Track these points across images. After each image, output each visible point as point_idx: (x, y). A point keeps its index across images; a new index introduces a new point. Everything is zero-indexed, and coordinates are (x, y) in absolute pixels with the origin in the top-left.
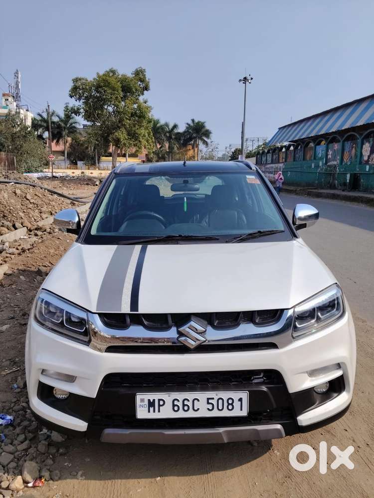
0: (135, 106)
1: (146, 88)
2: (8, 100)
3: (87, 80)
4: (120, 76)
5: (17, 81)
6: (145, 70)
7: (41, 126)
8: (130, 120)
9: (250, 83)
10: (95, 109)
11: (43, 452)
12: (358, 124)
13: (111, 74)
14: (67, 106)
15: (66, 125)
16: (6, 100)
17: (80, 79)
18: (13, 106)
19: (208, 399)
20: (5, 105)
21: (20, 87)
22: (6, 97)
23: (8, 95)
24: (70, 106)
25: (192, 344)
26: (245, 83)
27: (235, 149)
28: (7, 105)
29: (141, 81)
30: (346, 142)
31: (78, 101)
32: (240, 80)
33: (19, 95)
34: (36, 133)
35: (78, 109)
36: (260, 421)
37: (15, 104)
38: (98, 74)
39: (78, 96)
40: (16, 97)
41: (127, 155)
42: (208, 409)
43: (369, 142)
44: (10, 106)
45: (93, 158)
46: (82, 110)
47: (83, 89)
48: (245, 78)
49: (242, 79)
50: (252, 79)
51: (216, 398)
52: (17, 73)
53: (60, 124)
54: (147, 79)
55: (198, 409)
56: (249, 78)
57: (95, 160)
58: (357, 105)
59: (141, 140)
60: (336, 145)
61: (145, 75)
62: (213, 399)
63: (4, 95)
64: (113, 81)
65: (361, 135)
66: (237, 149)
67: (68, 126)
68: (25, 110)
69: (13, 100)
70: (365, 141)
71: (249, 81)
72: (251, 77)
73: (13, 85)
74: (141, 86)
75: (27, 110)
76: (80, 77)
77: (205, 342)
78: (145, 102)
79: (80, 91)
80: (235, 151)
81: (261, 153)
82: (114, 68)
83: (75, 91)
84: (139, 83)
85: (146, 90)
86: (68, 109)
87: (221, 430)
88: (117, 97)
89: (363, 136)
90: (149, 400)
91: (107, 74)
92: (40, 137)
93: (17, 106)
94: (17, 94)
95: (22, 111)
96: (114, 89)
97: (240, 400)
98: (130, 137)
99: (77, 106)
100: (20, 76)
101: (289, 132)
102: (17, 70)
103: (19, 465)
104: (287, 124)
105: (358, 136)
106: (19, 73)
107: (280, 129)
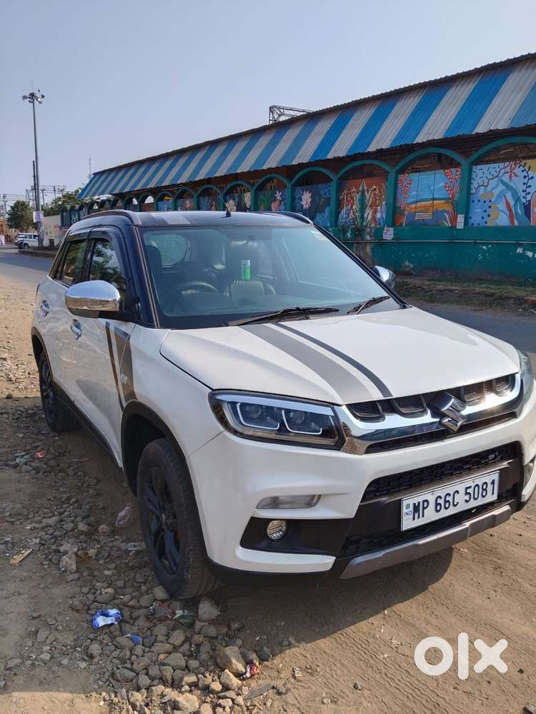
9: (40, 103)
11: (215, 636)
12: (218, 174)
19: (466, 489)
25: (457, 426)
26: (33, 102)
27: (15, 202)
30: (201, 198)
32: (25, 97)
36: (493, 505)
42: (466, 501)
43: (234, 199)
48: (32, 95)
49: (27, 95)
50: (43, 97)
51: (473, 485)
55: (458, 503)
56: (38, 95)
58: (210, 148)
60: (188, 202)
62: (470, 487)
65: (222, 189)
66: (18, 202)
70: (228, 197)
71: (39, 100)
72: (42, 93)
80: (15, 204)
81: (68, 209)
87: (468, 524)
89: (224, 192)
90: (414, 504)
97: (493, 482)
101: (112, 180)
103: (202, 661)
104: (107, 169)
105: (218, 191)
107: (95, 174)
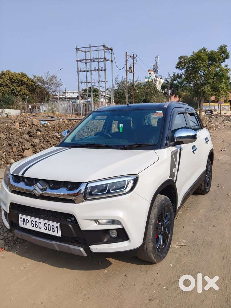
0: (218, 69)
1: (227, 57)
2: (151, 73)
3: (187, 57)
4: (209, 52)
5: (157, 62)
6: (226, 46)
7: (167, 87)
8: (213, 79)
10: (191, 74)
13: (203, 51)
14: (174, 74)
15: (181, 85)
16: (150, 73)
17: (183, 57)
18: (153, 77)
19: (45, 224)
20: (149, 76)
21: (158, 65)
22: (150, 72)
23: (151, 70)
24: (176, 74)
25: (37, 194)
28: (150, 76)
29: (223, 53)
31: (181, 70)
33: (157, 70)
34: (163, 92)
35: (181, 75)
37: (154, 75)
38: (194, 52)
39: (181, 67)
40: (156, 71)
41: (210, 101)
42: (45, 229)
44: (152, 77)
45: (197, 104)
46: (183, 76)
47: (185, 62)
51: (48, 224)
52: (157, 57)
53: (177, 85)
54: (228, 51)
55: (41, 228)
57: (198, 105)
59: (220, 91)
61: (226, 49)
62: (46, 224)
63: (149, 71)
64: (203, 55)
67: (183, 85)
68: (160, 78)
69: (153, 73)
73: (155, 64)
74: (224, 56)
75: (161, 78)
76: (183, 56)
77: (42, 194)
78: (226, 66)
79: (183, 64)
82: (205, 47)
83: (179, 65)
84: (222, 54)
85: (227, 58)
86: (175, 76)
87: (54, 243)
88: (205, 65)
90: (23, 219)
91: (200, 52)
92: (166, 94)
93: (155, 76)
94: (156, 69)
95: (158, 79)
96: (203, 60)
97: (57, 227)
98: (212, 90)
99: (180, 73)
100: (158, 59)
102: (157, 56)
106: (158, 57)
